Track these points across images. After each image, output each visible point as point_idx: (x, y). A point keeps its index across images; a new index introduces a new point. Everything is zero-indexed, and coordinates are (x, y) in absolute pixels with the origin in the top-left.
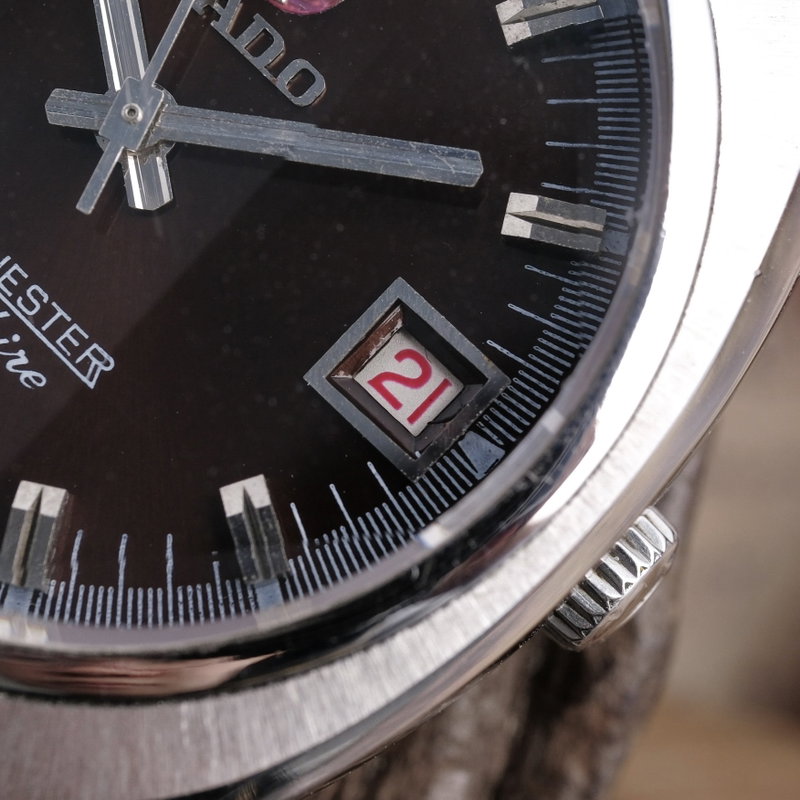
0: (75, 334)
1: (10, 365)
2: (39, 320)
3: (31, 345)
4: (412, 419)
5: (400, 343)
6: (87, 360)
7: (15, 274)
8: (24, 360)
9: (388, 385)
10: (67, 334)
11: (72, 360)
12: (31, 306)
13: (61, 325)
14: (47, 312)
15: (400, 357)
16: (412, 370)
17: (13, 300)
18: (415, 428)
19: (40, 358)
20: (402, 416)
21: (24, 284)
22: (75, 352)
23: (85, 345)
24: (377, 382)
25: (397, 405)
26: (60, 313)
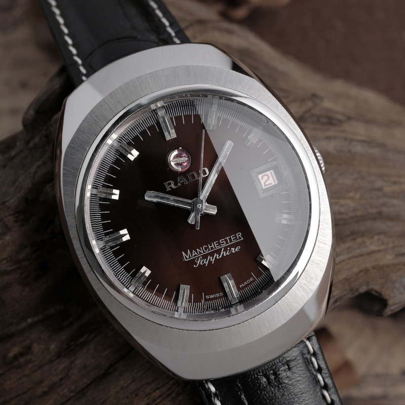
0: (233, 237)
1: (233, 252)
2: (227, 243)
3: (231, 246)
4: (275, 182)
5: (260, 176)
6: (239, 237)
7: (216, 243)
8: (234, 249)
9: (267, 183)
10: (232, 239)
11: (238, 240)
12: (224, 243)
13: (230, 239)
14: (226, 241)
15: (262, 179)
16: (266, 178)
17: (221, 246)
18: (276, 182)
19: (234, 246)
20: (273, 183)
21: (219, 242)
22: (236, 238)
23: (236, 236)
24: (265, 185)
25: (271, 184)
26: (228, 238)
